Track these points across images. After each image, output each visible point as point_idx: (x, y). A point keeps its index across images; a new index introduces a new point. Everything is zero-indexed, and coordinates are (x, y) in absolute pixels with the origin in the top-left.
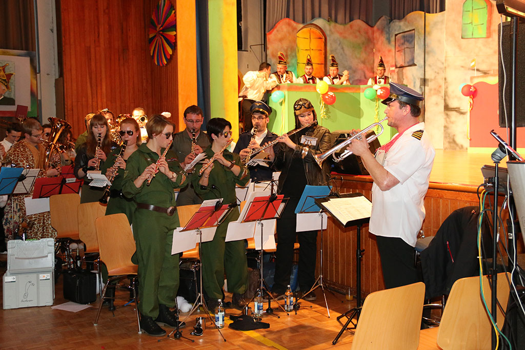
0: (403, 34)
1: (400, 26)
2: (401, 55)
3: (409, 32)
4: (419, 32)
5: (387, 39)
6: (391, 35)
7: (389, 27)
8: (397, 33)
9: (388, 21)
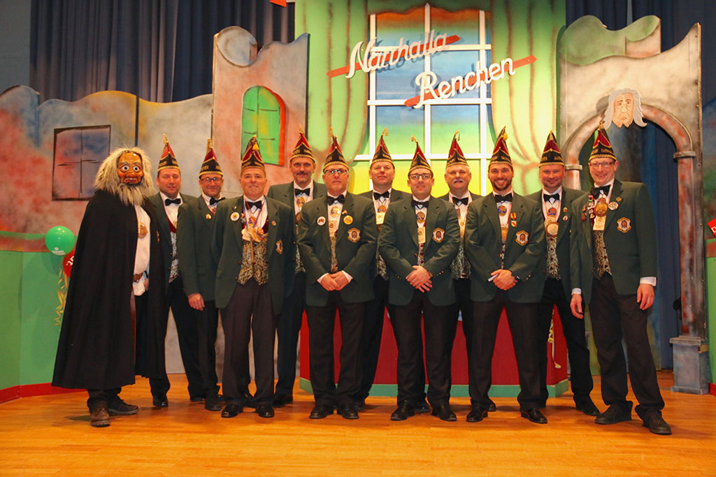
0: (79, 131)
1: (70, 116)
2: (71, 173)
3: (93, 130)
4: (121, 133)
5: (31, 135)
6: (42, 130)
7: (39, 112)
8: (59, 127)
9: (36, 100)
